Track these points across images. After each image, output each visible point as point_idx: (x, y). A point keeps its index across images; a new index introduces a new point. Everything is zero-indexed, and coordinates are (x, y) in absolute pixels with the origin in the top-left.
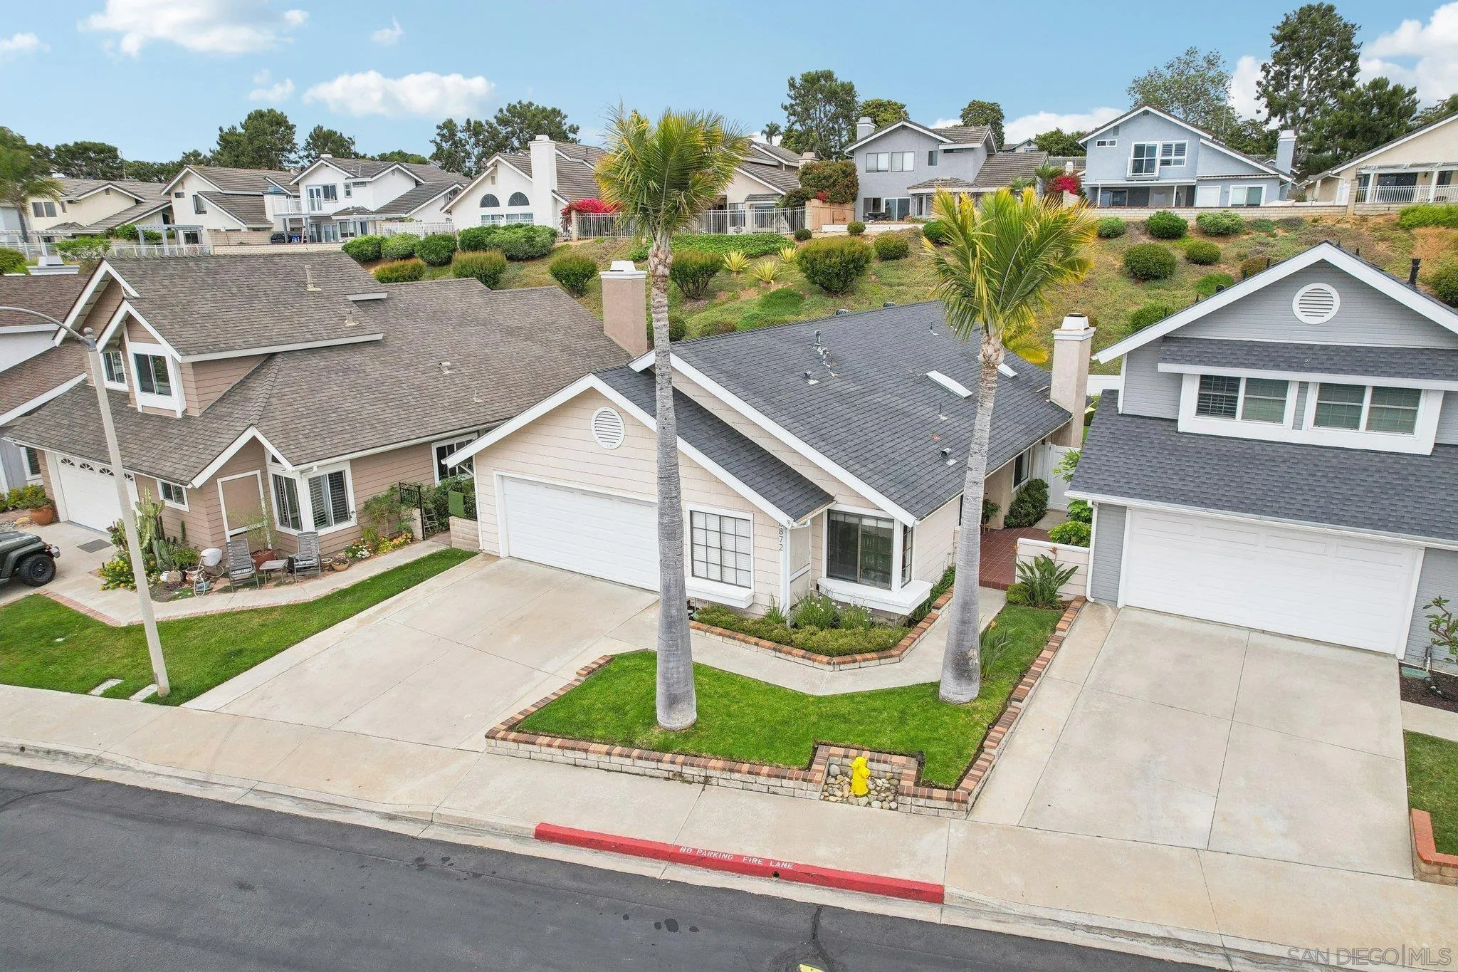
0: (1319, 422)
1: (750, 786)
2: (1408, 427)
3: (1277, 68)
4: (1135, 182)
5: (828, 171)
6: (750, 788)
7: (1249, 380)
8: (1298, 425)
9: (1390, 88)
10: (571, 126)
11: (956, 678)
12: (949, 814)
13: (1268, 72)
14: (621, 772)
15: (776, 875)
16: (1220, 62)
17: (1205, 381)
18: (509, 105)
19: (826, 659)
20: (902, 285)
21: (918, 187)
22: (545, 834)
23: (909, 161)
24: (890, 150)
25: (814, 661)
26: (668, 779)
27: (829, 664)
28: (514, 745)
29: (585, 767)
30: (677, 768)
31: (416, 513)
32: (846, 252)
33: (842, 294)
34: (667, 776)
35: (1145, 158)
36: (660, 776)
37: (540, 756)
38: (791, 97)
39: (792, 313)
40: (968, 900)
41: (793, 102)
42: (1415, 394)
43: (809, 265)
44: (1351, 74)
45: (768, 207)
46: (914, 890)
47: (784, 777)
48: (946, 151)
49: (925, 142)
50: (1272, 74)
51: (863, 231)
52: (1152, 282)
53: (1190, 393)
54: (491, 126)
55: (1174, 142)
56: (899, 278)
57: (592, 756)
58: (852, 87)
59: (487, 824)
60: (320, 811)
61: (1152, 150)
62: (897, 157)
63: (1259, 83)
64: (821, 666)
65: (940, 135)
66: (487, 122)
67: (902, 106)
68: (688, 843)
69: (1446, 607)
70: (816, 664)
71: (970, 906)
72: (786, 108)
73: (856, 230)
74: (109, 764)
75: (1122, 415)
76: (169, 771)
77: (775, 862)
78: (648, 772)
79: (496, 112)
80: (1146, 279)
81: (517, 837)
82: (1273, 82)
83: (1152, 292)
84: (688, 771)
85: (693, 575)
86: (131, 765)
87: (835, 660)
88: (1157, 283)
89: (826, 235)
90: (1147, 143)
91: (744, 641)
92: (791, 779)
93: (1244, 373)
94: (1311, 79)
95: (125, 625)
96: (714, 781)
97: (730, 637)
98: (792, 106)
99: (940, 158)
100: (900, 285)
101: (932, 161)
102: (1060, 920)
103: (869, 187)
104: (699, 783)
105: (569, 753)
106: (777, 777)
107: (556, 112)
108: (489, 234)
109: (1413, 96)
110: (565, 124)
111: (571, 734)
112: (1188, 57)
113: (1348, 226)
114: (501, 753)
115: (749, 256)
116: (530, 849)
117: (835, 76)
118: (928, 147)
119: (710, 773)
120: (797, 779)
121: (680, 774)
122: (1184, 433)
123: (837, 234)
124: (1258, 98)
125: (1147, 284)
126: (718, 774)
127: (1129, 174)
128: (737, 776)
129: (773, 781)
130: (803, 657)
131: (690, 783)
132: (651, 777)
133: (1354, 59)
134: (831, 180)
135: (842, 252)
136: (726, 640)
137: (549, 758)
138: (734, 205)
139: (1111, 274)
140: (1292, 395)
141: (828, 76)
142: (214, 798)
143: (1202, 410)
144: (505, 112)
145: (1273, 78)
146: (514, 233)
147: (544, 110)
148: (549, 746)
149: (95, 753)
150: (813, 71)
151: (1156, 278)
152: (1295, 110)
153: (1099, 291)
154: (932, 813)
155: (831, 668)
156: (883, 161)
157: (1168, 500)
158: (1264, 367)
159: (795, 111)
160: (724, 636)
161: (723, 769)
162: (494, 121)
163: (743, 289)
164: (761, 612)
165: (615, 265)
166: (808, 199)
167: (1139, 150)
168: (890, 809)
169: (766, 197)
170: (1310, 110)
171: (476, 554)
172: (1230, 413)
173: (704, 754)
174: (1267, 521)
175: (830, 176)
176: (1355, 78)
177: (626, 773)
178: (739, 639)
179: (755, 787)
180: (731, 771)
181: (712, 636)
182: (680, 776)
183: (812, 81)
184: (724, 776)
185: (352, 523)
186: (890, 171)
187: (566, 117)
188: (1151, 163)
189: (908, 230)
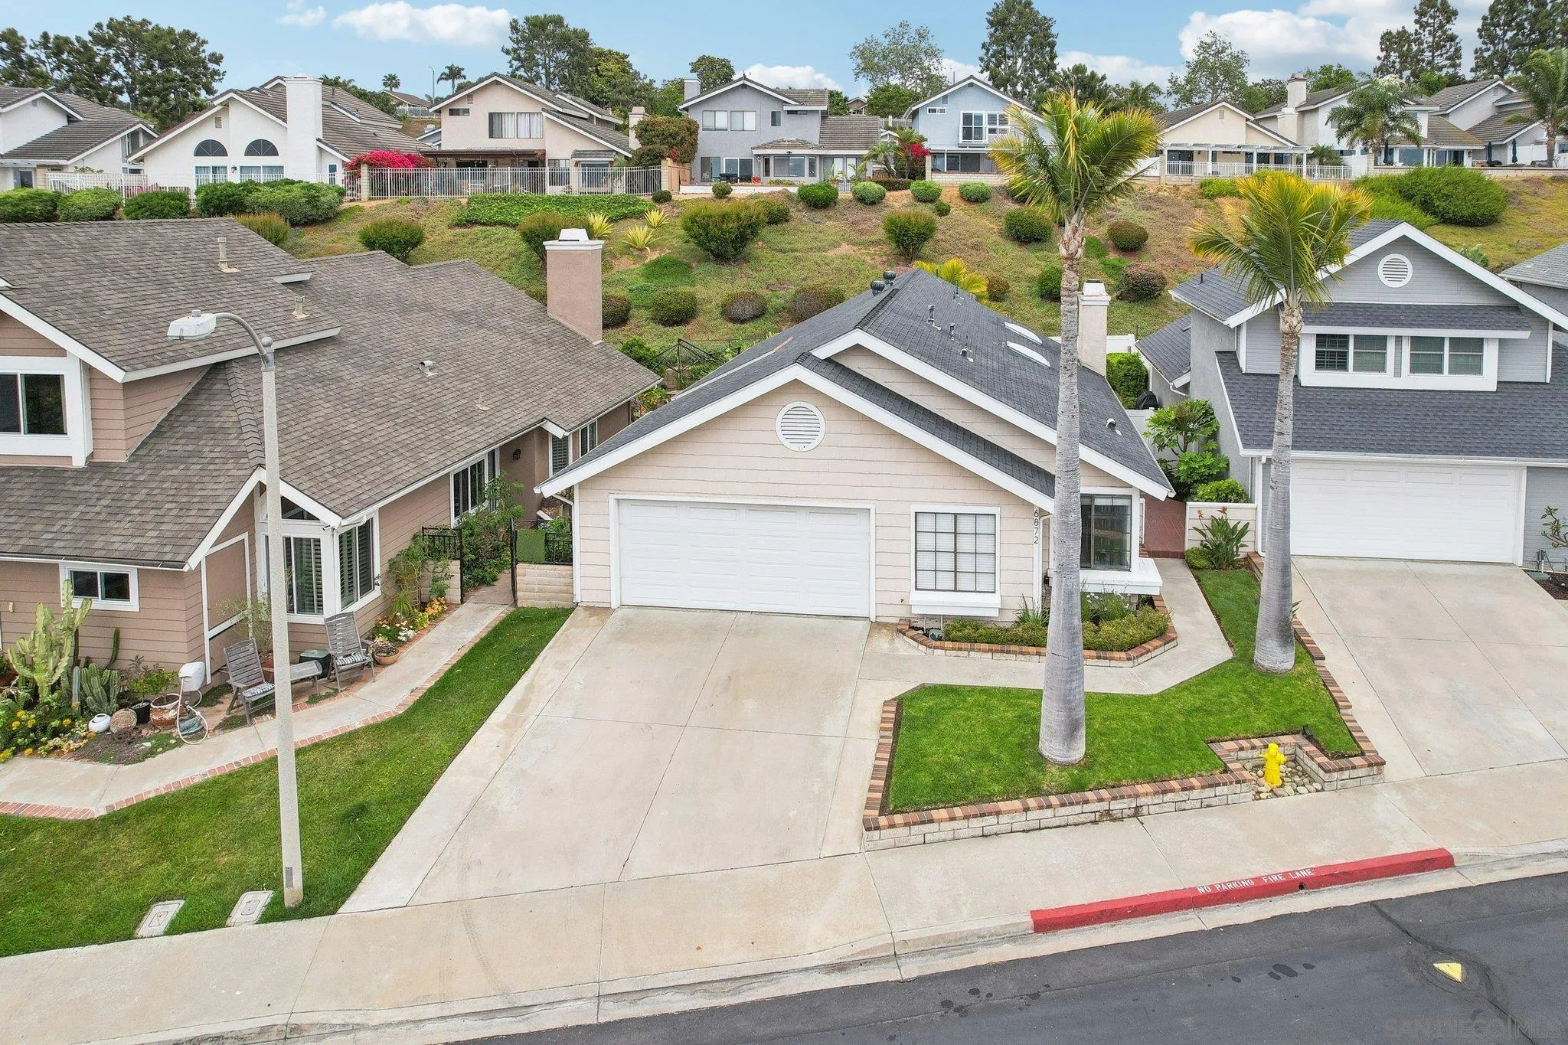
0: (1415, 369)
1: (1183, 805)
2: (1477, 369)
3: (995, 47)
4: (968, 149)
5: (673, 129)
6: (1182, 808)
7: (1356, 337)
8: (1398, 373)
9: (1088, 73)
10: (213, 55)
11: (1282, 646)
12: (1369, 780)
13: (988, 50)
14: (1040, 829)
15: (1301, 887)
16: (929, 35)
17: (1321, 339)
18: (112, 19)
19: (1123, 655)
20: (796, 250)
21: (765, 147)
22: (1046, 923)
23: (750, 121)
24: (730, 108)
25: (1111, 659)
26: (1095, 822)
27: (1129, 659)
28: (904, 831)
29: (996, 834)
30: (1104, 806)
31: (455, 566)
32: (743, 215)
33: (734, 262)
34: (1093, 819)
35: (973, 126)
36: (1086, 821)
37: (937, 836)
38: (513, 41)
39: (686, 283)
40: (1474, 856)
41: (515, 46)
42: (1479, 343)
43: (701, 231)
44: (1052, 58)
45: (601, 165)
46: (1427, 860)
47: (1218, 785)
48: (789, 112)
49: (765, 101)
50: (991, 52)
51: (729, 193)
52: (1034, 245)
53: (1308, 351)
54: (84, 44)
55: (998, 112)
56: (790, 243)
57: (1004, 819)
58: (587, 35)
59: (972, 934)
60: (736, 991)
61: (979, 118)
62: (737, 116)
63: (981, 59)
64: (1120, 664)
65: (784, 96)
66: (78, 39)
67: (626, 56)
68: (1203, 883)
69: (1557, 515)
70: (1113, 663)
71: (1477, 861)
72: (508, 52)
73: (722, 194)
74: (315, 1032)
75: (1246, 374)
76: (432, 1011)
77: (1293, 872)
78: (1071, 820)
79: (92, 27)
80: (1030, 242)
81: (1013, 939)
82: (993, 60)
83: (1039, 254)
84: (1116, 806)
85: (916, 589)
86: (358, 1020)
87: (1132, 653)
88: (1039, 246)
89: (686, 197)
90: (974, 112)
91: (1022, 653)
92: (1225, 784)
93: (1351, 331)
94: (1024, 60)
95: (103, 812)
96: (1145, 811)
97: (1002, 652)
98: (515, 51)
99: (784, 119)
100: (793, 251)
101: (775, 120)
102: (1549, 851)
103: (706, 145)
104: (1129, 817)
105: (975, 823)
106: (1211, 786)
107: (189, 36)
108: (250, 192)
109: (1104, 82)
110: (204, 51)
111: (964, 798)
112: (901, 29)
113: (1166, 194)
114: (886, 846)
115: (611, 220)
116: (1045, 946)
117: (565, 23)
118: (770, 108)
119: (1142, 801)
120: (1231, 783)
121: (1108, 812)
122: (1306, 387)
123: (700, 196)
124: (982, 72)
125: (1030, 246)
126: (1149, 800)
127: (961, 140)
128: (1170, 796)
129: (1208, 792)
130: (1098, 658)
131: (1122, 819)
132: (1075, 825)
133: (1052, 45)
134: (679, 138)
135: (738, 216)
136: (997, 656)
137: (950, 836)
138: (555, 162)
139: (996, 238)
140: (1391, 347)
141: (558, 21)
142: (559, 1025)
143: (1320, 365)
144: (105, 28)
145: (993, 56)
146: (288, 191)
147: (171, 31)
148: (952, 819)
149: (280, 1020)
150: (541, 15)
151: (1037, 240)
152: (1014, 85)
153: (990, 253)
154: (1355, 784)
155: (1130, 663)
156: (722, 120)
157: (1332, 449)
158: (1373, 325)
159: (519, 55)
160: (990, 650)
161: (1156, 793)
162: (88, 38)
163: (614, 257)
164: (1011, 617)
165: (565, 234)
166: (663, 158)
167: (967, 118)
168: (1317, 791)
169: (597, 153)
170: (1026, 85)
171: (573, 609)
172: (1343, 366)
173: (1124, 782)
174: (1415, 458)
175: (677, 134)
176: (1056, 61)
177: (1046, 828)
178: (1015, 653)
179: (1187, 805)
180: (1165, 792)
181: (978, 655)
182: (1108, 815)
183: (538, 26)
184: (1156, 801)
185: (376, 593)
186: (729, 130)
187: (205, 42)
188: (979, 131)
189: (779, 192)
